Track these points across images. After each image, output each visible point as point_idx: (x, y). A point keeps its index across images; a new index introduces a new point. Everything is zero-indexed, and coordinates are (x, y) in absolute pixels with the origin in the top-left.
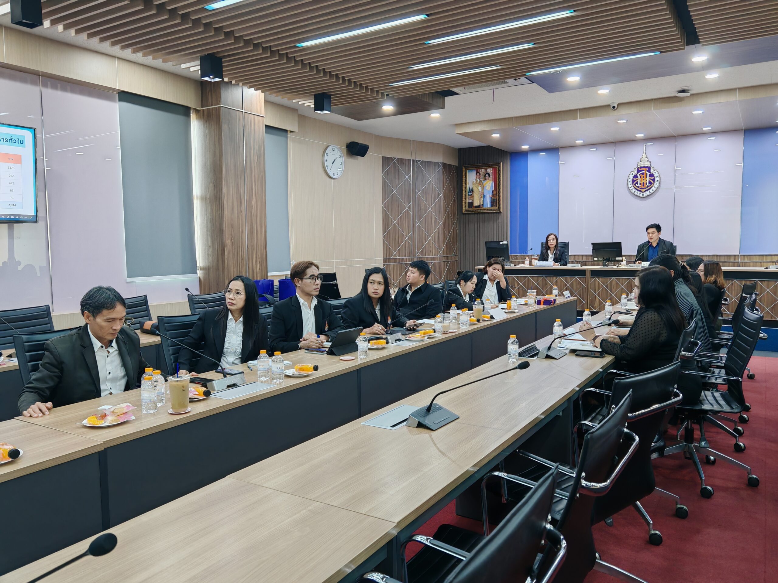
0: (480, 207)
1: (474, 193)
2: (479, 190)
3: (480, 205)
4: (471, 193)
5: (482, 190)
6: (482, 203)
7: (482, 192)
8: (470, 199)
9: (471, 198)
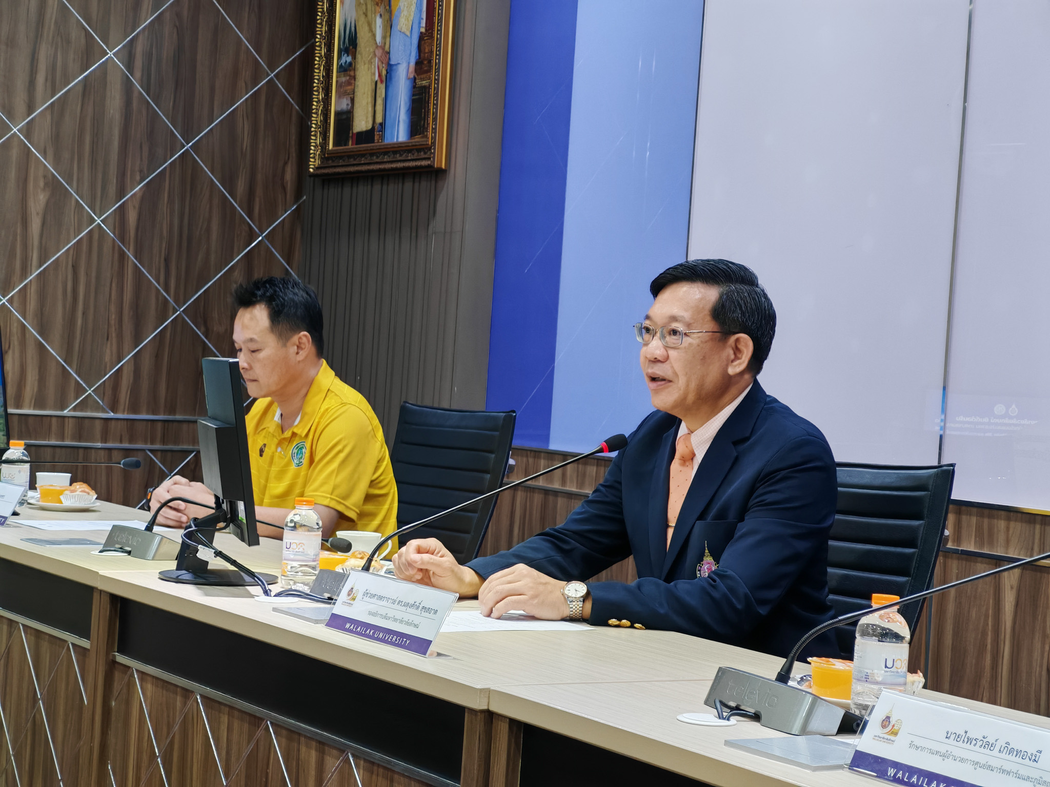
0: (373, 142)
1: (358, 56)
2: (374, 36)
3: (373, 128)
4: (349, 59)
5: (384, 37)
6: (379, 119)
7: (383, 48)
8: (345, 94)
9: (349, 84)
